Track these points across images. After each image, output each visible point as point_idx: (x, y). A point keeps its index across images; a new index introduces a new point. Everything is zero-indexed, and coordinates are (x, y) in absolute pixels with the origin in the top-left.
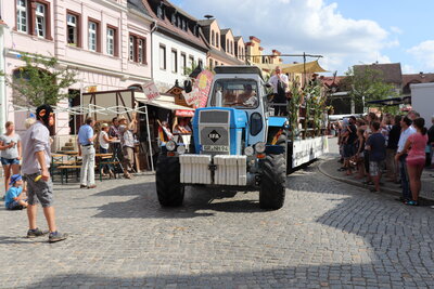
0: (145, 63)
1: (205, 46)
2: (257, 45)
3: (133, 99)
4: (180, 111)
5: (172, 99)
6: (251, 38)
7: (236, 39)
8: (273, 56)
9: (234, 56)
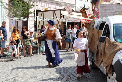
3: (61, 14)
4: (83, 20)
5: (81, 14)
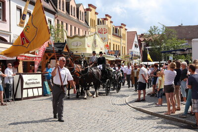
0: (4, 20)
1: (53, 10)
2: (93, 10)
6: (90, 5)
7: (78, 6)
8: (105, 19)
9: (76, 18)
